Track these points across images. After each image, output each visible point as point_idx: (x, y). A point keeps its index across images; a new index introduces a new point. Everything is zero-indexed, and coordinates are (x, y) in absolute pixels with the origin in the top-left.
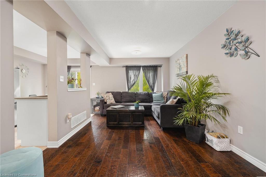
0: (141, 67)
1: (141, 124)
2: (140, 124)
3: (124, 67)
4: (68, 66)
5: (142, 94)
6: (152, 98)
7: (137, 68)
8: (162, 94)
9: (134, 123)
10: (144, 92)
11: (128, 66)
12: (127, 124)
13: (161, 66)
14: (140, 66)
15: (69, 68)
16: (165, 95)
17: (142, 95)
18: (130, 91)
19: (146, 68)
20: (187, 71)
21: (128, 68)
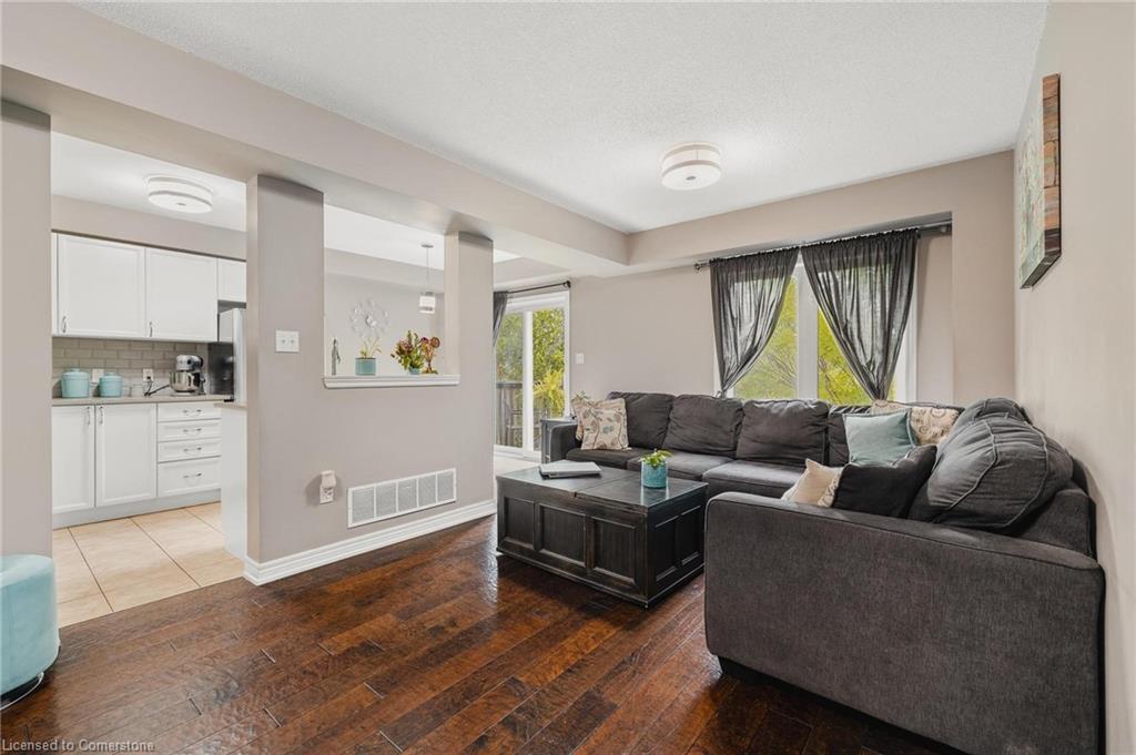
0: (800, 256)
1: (631, 585)
2: (625, 583)
3: (703, 265)
4: (495, 293)
5: (774, 411)
6: (844, 441)
7: (775, 261)
8: (904, 420)
9: (597, 569)
10: (790, 405)
11: (722, 260)
12: (571, 568)
13: (949, 227)
14: (794, 250)
15: (500, 298)
16: (937, 430)
17: (776, 415)
18: (730, 394)
19: (830, 254)
20: (1059, 230)
21: (725, 270)
